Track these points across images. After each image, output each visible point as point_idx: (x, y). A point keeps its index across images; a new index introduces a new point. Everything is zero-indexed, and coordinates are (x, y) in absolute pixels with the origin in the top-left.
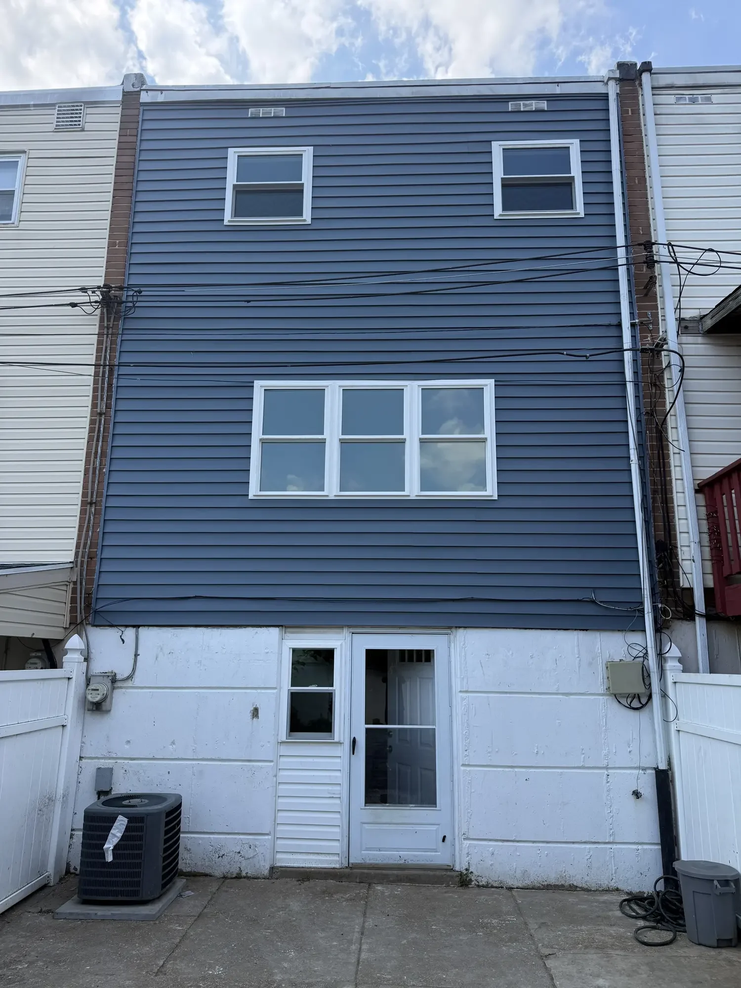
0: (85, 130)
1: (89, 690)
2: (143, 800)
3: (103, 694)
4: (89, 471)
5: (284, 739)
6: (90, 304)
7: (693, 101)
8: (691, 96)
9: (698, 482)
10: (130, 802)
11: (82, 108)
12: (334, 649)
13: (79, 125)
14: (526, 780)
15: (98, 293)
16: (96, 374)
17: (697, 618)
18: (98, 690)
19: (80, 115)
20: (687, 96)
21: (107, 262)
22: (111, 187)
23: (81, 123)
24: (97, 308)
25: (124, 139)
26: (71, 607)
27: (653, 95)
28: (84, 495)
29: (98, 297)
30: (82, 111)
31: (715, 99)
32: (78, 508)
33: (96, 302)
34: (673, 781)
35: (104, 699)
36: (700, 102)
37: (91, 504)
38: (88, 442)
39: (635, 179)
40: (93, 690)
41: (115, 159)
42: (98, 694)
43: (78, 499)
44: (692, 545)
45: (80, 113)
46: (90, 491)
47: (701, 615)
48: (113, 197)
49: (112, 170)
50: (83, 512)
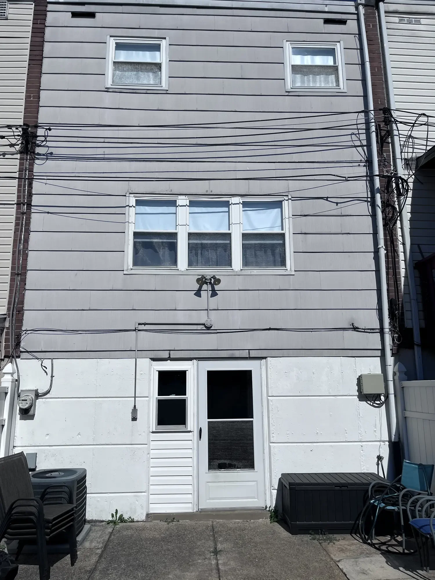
0: (8, 19)
1: (20, 400)
2: (60, 473)
3: (30, 403)
4: (15, 252)
5: (154, 430)
6: (13, 137)
7: (410, 23)
8: (408, 19)
9: (415, 262)
10: (51, 475)
11: (6, 4)
12: (186, 371)
13: (4, 15)
14: (311, 451)
15: (20, 129)
16: (19, 186)
17: (416, 347)
18: (26, 400)
19: (5, 9)
20: (406, 19)
21: (25, 109)
22: (27, 58)
23: (5, 14)
24: (19, 140)
25: (36, 26)
26: (5, 345)
27: (386, 16)
28: (13, 268)
29: (19, 132)
30: (6, 6)
31: (423, 21)
32: (9, 277)
33: (18, 136)
34: (403, 449)
35: (30, 407)
36: (414, 23)
37: (18, 274)
38: (15, 232)
39: (375, 68)
40: (23, 400)
41: (30, 39)
42: (27, 403)
43: (9, 271)
44: (413, 301)
45: (5, 7)
46: (16, 266)
47: (418, 345)
48: (29, 65)
49: (28, 46)
50: (12, 280)
